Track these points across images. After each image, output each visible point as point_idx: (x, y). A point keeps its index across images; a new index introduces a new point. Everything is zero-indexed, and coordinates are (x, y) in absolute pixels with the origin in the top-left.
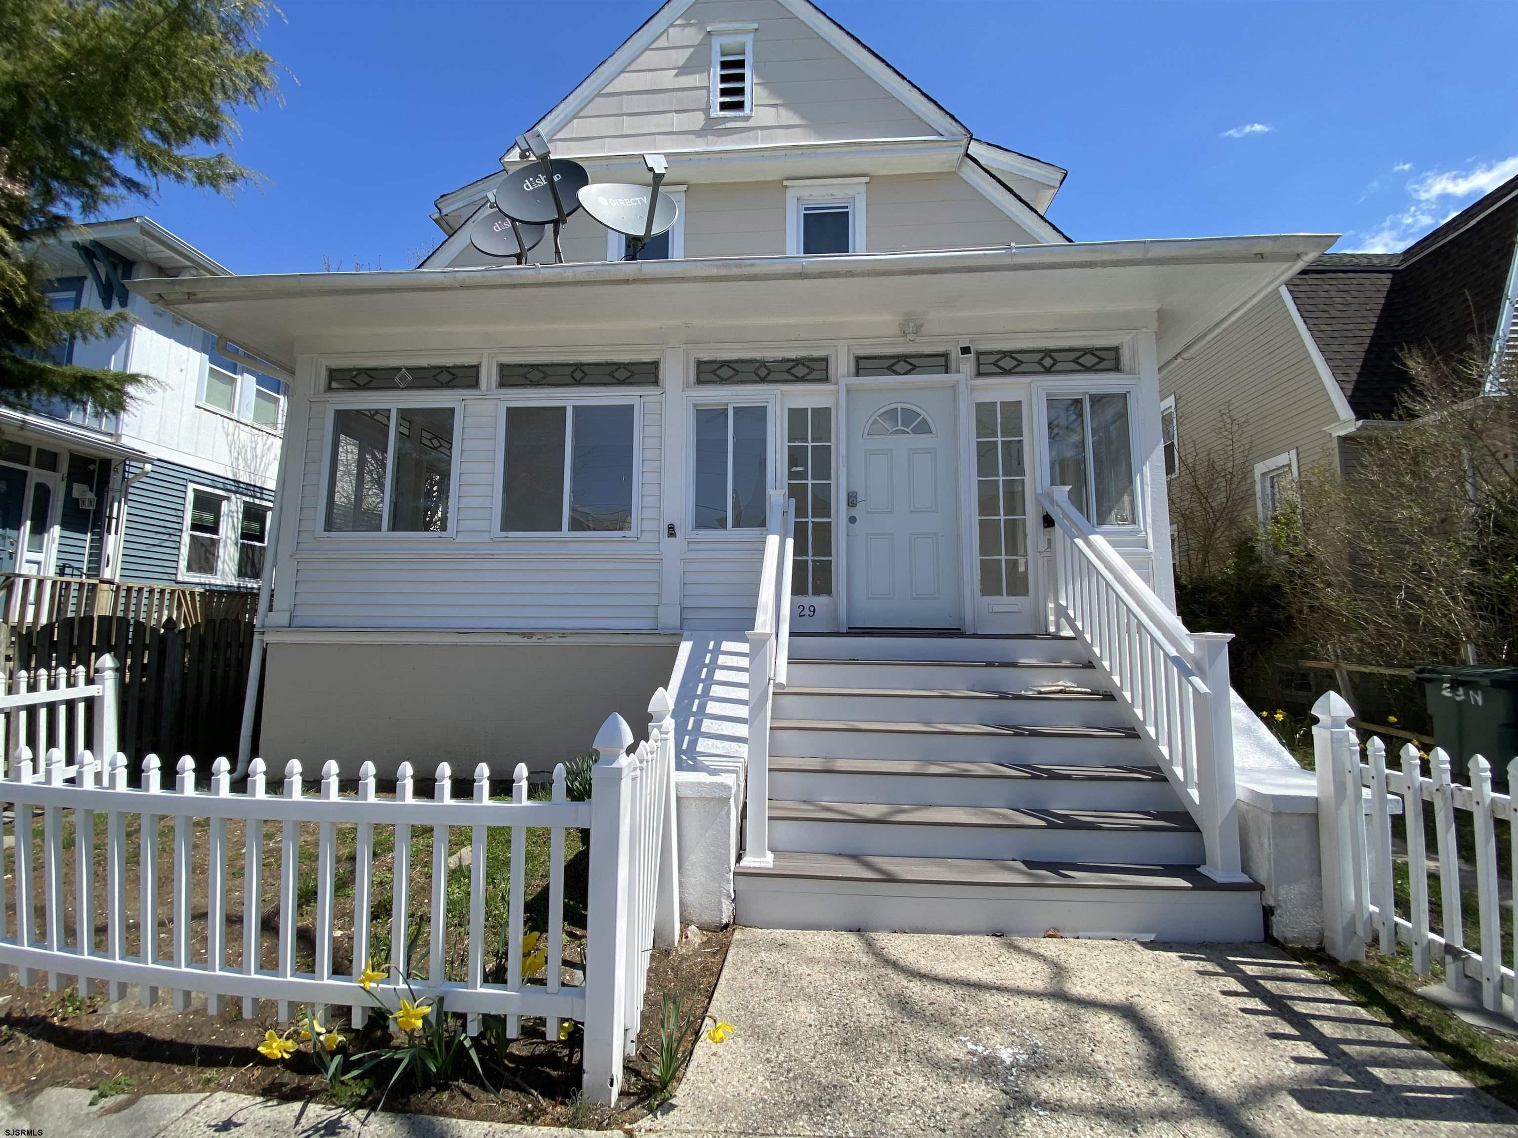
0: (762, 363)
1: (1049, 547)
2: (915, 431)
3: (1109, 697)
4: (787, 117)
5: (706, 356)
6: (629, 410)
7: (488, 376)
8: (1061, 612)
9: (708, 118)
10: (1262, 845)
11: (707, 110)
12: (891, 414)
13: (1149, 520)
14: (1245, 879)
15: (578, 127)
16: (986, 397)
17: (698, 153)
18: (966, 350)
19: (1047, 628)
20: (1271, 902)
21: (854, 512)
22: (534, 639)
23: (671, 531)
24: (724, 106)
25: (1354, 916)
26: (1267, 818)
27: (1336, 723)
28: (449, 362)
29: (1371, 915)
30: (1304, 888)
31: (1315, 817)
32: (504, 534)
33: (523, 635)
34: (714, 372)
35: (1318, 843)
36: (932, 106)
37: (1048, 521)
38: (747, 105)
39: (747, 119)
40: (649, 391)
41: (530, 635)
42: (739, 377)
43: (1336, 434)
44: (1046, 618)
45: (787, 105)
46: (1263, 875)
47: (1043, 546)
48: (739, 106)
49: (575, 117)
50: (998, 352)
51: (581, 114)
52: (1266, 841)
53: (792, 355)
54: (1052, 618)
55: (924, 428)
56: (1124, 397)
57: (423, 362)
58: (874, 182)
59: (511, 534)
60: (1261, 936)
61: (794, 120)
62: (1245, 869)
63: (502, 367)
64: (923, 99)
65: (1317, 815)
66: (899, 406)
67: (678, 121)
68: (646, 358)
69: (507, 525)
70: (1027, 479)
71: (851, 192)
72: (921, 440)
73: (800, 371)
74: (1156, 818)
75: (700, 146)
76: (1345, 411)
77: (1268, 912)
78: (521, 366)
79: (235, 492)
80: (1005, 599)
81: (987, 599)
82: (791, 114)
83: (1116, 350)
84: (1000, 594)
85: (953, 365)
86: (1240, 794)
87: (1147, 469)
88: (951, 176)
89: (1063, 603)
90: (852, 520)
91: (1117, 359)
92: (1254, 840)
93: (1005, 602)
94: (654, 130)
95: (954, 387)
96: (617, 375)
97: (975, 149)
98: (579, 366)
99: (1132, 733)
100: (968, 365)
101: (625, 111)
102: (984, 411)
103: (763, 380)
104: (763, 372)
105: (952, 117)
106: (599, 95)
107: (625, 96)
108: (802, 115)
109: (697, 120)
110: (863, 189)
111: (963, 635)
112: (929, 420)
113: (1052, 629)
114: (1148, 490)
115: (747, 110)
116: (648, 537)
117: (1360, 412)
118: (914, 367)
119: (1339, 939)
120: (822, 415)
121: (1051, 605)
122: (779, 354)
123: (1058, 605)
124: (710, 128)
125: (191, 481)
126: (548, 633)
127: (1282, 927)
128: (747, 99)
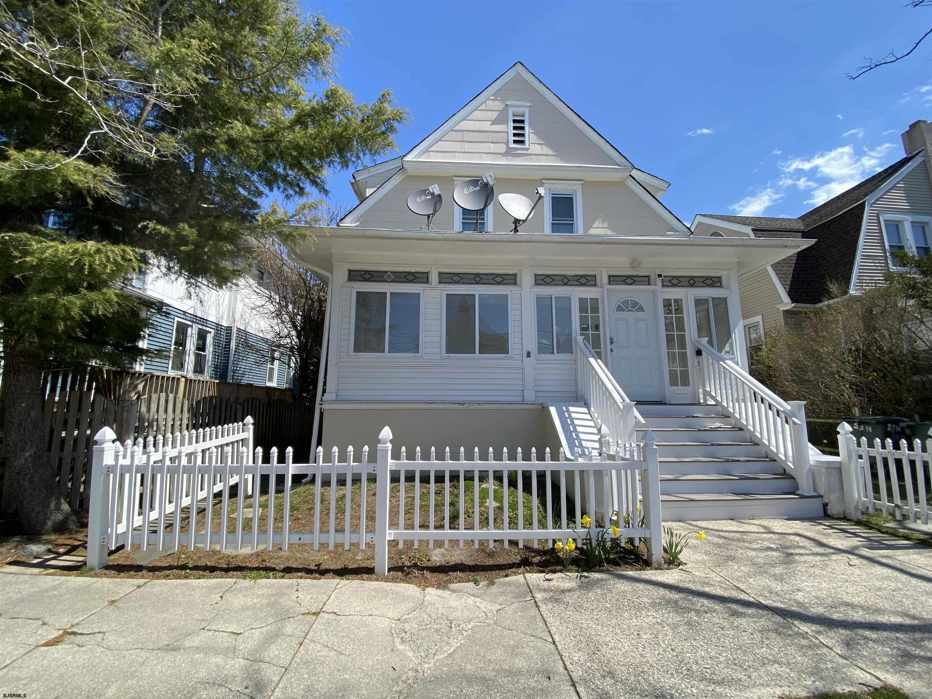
0: (565, 276)
1: (699, 364)
2: (638, 310)
3: (741, 429)
4: (547, 150)
5: (539, 272)
6: (505, 297)
7: (434, 278)
8: (707, 394)
9: (508, 147)
10: (821, 480)
11: (507, 143)
12: (625, 303)
13: (738, 353)
14: (815, 494)
15: (441, 145)
16: (668, 297)
17: (504, 165)
18: (660, 276)
19: (699, 400)
20: (827, 501)
21: (614, 347)
22: (465, 406)
23: (529, 355)
24: (515, 142)
25: (857, 503)
26: (824, 470)
27: (847, 433)
28: (413, 270)
29: (864, 501)
30: (837, 495)
31: (840, 469)
32: (448, 355)
33: (460, 404)
34: (543, 280)
35: (842, 479)
36: (615, 151)
37: (699, 353)
38: (527, 142)
39: (527, 149)
40: (513, 288)
41: (463, 404)
42: (554, 282)
43: (781, 309)
44: (699, 397)
45: (547, 145)
46: (822, 492)
47: (696, 364)
48: (522, 142)
49: (440, 140)
50: (671, 276)
51: (443, 139)
52: (823, 479)
53: (580, 273)
54: (701, 396)
55: (641, 309)
56: (725, 299)
57: (400, 269)
58: (586, 184)
59: (450, 355)
60: (823, 515)
61: (550, 152)
62: (815, 490)
63: (440, 274)
64: (613, 149)
65: (840, 468)
66: (629, 299)
67: (493, 148)
68: (511, 272)
69: (449, 351)
70: (687, 334)
71: (575, 188)
72: (639, 314)
73: (583, 281)
74: (775, 474)
75: (503, 161)
76: (786, 299)
77: (825, 505)
78: (450, 273)
79: (195, 323)
80: (680, 387)
81: (673, 388)
82: (548, 149)
83: (720, 278)
84: (678, 385)
85: (652, 281)
86: (812, 463)
87: (736, 331)
88: (621, 184)
89: (708, 389)
90: (612, 350)
91: (720, 281)
92: (818, 481)
93: (679, 389)
94: (481, 151)
95: (653, 291)
96: (496, 279)
97: (634, 173)
98: (478, 275)
99: (756, 443)
100: (659, 282)
101: (465, 140)
102: (667, 304)
103: (566, 284)
104: (566, 280)
105: (625, 158)
106: (452, 130)
107: (465, 133)
108: (554, 151)
109: (502, 148)
110: (580, 187)
111: (665, 404)
112: (644, 306)
113: (702, 401)
114: (738, 340)
115: (527, 146)
116: (517, 357)
117: (794, 300)
118: (635, 281)
119: (853, 512)
120: (595, 301)
121: (701, 390)
122: (573, 273)
123: (705, 391)
124: (509, 153)
125: (177, 316)
126: (472, 403)
127: (833, 510)
128: (527, 139)
